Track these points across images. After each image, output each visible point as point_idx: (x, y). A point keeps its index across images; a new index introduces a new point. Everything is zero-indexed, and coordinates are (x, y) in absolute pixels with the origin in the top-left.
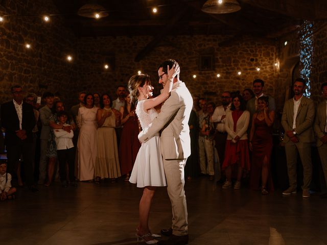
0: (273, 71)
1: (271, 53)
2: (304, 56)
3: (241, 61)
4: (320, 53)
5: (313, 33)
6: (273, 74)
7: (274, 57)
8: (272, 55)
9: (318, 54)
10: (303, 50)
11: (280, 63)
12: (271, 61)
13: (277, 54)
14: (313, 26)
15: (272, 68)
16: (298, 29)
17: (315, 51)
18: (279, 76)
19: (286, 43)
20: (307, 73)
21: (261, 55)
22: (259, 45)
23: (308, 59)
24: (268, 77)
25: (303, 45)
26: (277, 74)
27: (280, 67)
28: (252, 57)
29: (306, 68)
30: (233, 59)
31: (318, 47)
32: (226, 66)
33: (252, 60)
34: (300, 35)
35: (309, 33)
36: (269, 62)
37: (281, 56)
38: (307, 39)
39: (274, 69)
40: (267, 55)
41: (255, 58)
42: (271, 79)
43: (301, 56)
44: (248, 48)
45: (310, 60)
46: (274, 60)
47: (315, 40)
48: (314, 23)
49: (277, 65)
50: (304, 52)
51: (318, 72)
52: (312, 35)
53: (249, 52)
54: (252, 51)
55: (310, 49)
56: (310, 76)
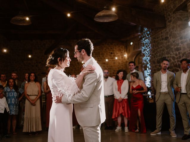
0: (123, 59)
1: (121, 49)
2: (144, 50)
3: (105, 54)
4: (156, 47)
5: (151, 37)
6: (123, 61)
7: (123, 51)
8: (122, 50)
9: (155, 48)
10: (144, 46)
11: (128, 54)
12: (122, 54)
13: (125, 50)
14: (150, 32)
15: (122, 57)
16: (139, 35)
17: (153, 46)
18: (127, 62)
19: (132, 43)
20: (147, 59)
21: (116, 50)
22: (115, 45)
23: (147, 51)
24: (121, 63)
25: (143, 44)
26: (125, 61)
27: (128, 57)
28: (111, 52)
29: (147, 56)
30: (101, 53)
31: (155, 44)
32: (97, 57)
33: (112, 53)
34: (141, 38)
35: (147, 37)
36: (121, 54)
37: (128, 51)
38: (146, 40)
39: (124, 58)
40: (120, 50)
41: (113, 52)
42: (122, 63)
43: (143, 50)
44: (109, 46)
45: (149, 52)
46: (123, 53)
47: (152, 40)
48: (150, 31)
49: (126, 56)
50: (145, 47)
51: (156, 58)
52: (150, 38)
53: (110, 49)
54: (111, 48)
55: (148, 46)
56: (150, 61)
